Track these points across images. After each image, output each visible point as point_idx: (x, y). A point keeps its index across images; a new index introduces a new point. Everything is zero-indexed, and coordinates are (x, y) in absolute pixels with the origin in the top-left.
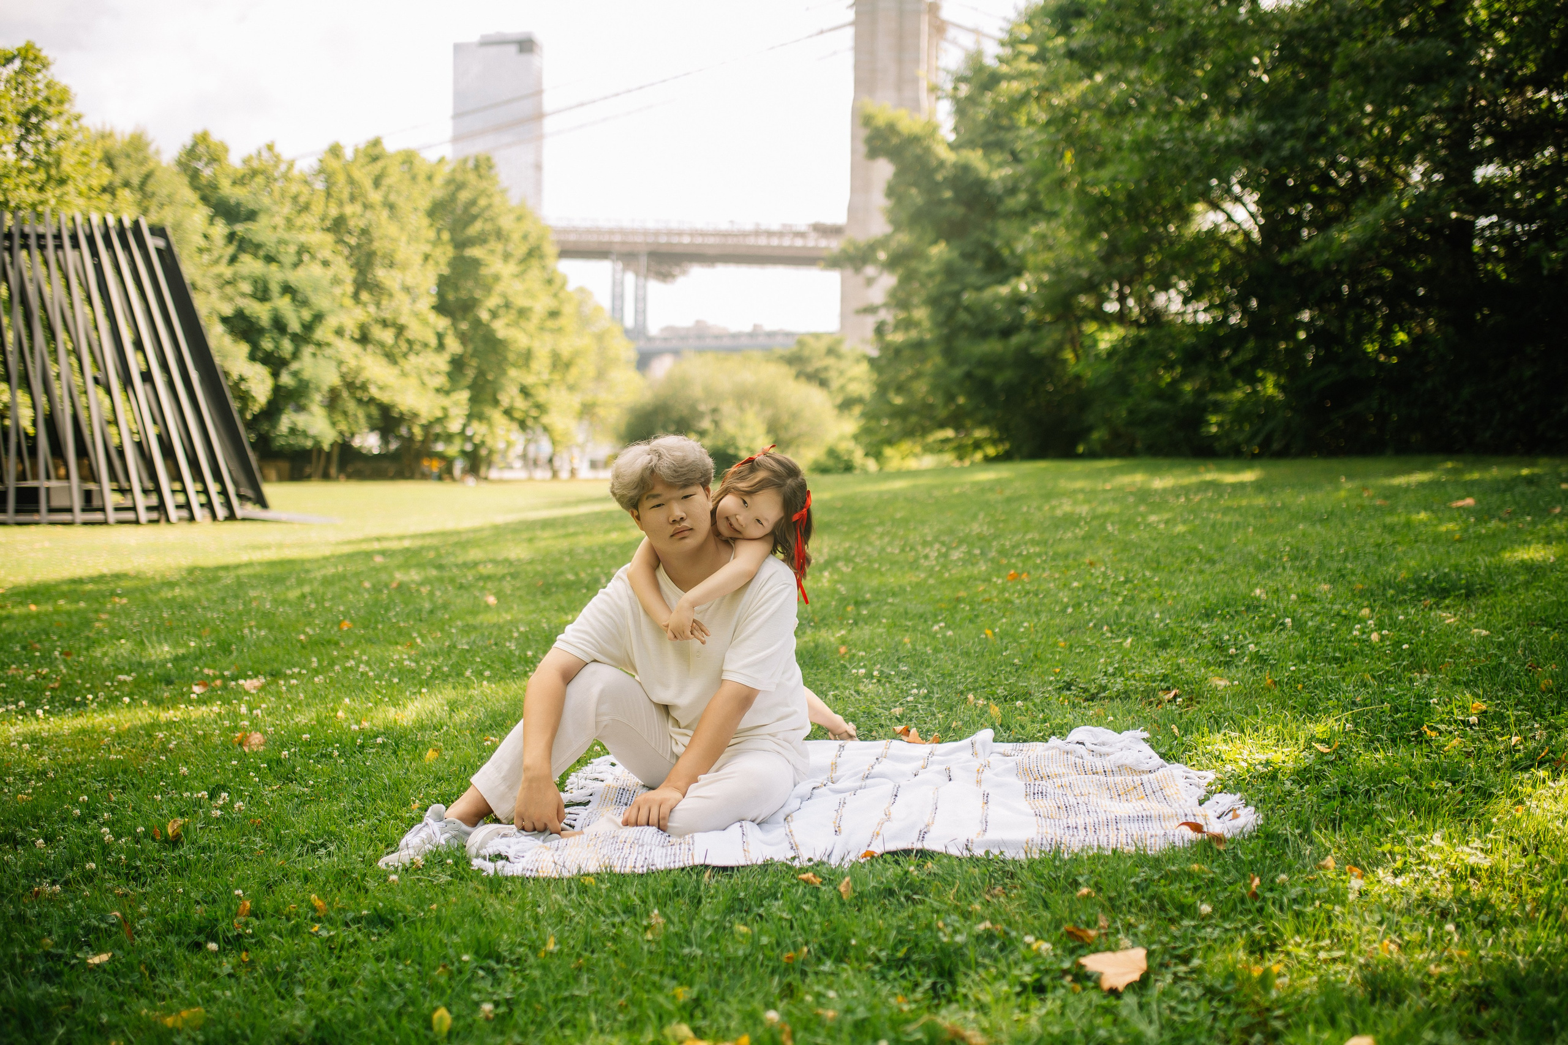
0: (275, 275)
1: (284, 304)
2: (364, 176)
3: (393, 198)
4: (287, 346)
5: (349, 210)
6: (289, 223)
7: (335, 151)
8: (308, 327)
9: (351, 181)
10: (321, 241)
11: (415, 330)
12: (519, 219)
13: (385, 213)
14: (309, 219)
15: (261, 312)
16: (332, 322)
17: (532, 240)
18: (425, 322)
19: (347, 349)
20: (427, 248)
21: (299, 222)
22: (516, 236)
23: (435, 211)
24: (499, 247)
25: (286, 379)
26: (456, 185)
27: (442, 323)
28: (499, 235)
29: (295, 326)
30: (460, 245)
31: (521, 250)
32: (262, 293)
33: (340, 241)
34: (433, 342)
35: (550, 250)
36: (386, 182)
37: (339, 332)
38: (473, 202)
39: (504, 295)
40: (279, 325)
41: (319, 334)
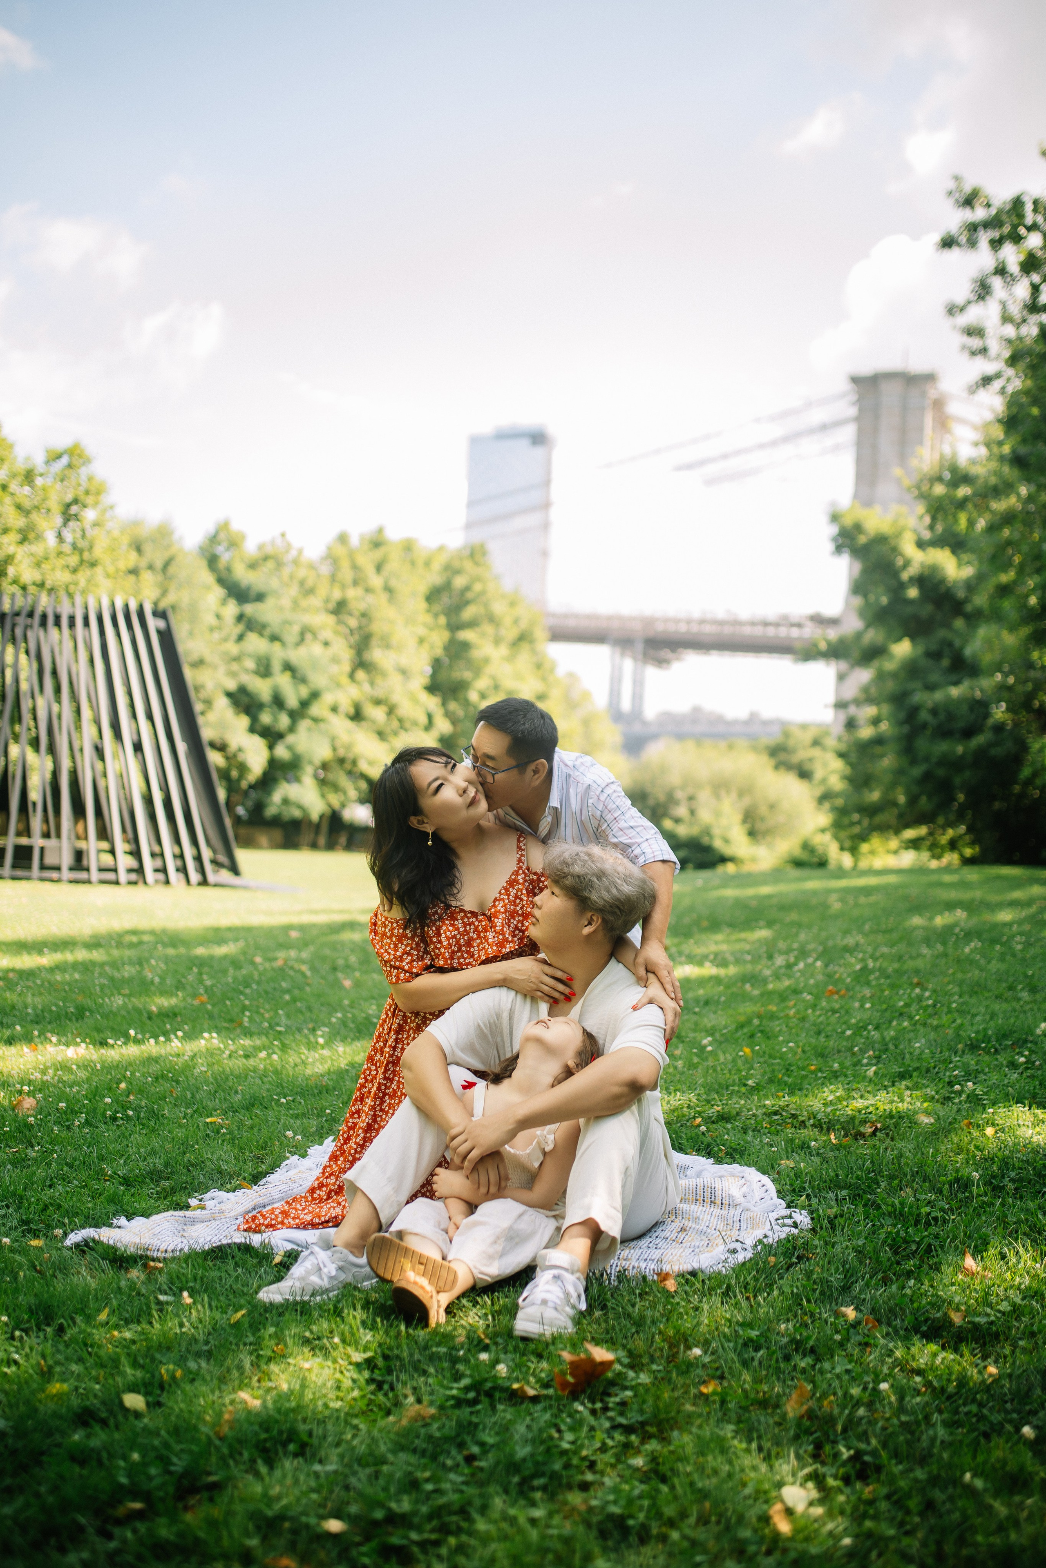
0: (278, 653)
1: (283, 681)
2: (366, 561)
3: (393, 583)
4: (284, 721)
5: (352, 593)
6: (295, 603)
7: (343, 538)
8: (305, 704)
9: (355, 567)
10: (323, 621)
11: (406, 709)
12: (512, 604)
13: (383, 597)
14: (315, 601)
15: (262, 688)
16: (328, 698)
17: (523, 625)
18: (415, 700)
19: (340, 726)
20: (422, 631)
21: (304, 603)
22: (508, 621)
23: (433, 596)
24: (489, 629)
25: (281, 752)
26: (451, 570)
27: (432, 702)
28: (492, 619)
29: (292, 702)
30: (454, 627)
31: (511, 634)
32: (264, 670)
33: (340, 622)
34: (423, 720)
35: (540, 634)
36: (388, 568)
37: (334, 709)
38: (467, 588)
39: (493, 678)
40: (278, 702)
41: (315, 710)
